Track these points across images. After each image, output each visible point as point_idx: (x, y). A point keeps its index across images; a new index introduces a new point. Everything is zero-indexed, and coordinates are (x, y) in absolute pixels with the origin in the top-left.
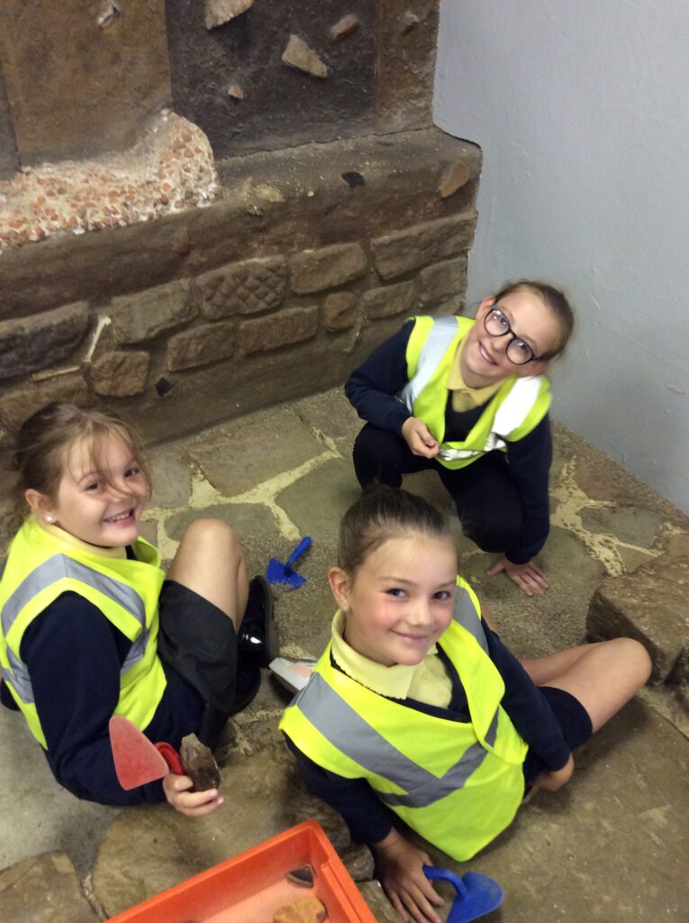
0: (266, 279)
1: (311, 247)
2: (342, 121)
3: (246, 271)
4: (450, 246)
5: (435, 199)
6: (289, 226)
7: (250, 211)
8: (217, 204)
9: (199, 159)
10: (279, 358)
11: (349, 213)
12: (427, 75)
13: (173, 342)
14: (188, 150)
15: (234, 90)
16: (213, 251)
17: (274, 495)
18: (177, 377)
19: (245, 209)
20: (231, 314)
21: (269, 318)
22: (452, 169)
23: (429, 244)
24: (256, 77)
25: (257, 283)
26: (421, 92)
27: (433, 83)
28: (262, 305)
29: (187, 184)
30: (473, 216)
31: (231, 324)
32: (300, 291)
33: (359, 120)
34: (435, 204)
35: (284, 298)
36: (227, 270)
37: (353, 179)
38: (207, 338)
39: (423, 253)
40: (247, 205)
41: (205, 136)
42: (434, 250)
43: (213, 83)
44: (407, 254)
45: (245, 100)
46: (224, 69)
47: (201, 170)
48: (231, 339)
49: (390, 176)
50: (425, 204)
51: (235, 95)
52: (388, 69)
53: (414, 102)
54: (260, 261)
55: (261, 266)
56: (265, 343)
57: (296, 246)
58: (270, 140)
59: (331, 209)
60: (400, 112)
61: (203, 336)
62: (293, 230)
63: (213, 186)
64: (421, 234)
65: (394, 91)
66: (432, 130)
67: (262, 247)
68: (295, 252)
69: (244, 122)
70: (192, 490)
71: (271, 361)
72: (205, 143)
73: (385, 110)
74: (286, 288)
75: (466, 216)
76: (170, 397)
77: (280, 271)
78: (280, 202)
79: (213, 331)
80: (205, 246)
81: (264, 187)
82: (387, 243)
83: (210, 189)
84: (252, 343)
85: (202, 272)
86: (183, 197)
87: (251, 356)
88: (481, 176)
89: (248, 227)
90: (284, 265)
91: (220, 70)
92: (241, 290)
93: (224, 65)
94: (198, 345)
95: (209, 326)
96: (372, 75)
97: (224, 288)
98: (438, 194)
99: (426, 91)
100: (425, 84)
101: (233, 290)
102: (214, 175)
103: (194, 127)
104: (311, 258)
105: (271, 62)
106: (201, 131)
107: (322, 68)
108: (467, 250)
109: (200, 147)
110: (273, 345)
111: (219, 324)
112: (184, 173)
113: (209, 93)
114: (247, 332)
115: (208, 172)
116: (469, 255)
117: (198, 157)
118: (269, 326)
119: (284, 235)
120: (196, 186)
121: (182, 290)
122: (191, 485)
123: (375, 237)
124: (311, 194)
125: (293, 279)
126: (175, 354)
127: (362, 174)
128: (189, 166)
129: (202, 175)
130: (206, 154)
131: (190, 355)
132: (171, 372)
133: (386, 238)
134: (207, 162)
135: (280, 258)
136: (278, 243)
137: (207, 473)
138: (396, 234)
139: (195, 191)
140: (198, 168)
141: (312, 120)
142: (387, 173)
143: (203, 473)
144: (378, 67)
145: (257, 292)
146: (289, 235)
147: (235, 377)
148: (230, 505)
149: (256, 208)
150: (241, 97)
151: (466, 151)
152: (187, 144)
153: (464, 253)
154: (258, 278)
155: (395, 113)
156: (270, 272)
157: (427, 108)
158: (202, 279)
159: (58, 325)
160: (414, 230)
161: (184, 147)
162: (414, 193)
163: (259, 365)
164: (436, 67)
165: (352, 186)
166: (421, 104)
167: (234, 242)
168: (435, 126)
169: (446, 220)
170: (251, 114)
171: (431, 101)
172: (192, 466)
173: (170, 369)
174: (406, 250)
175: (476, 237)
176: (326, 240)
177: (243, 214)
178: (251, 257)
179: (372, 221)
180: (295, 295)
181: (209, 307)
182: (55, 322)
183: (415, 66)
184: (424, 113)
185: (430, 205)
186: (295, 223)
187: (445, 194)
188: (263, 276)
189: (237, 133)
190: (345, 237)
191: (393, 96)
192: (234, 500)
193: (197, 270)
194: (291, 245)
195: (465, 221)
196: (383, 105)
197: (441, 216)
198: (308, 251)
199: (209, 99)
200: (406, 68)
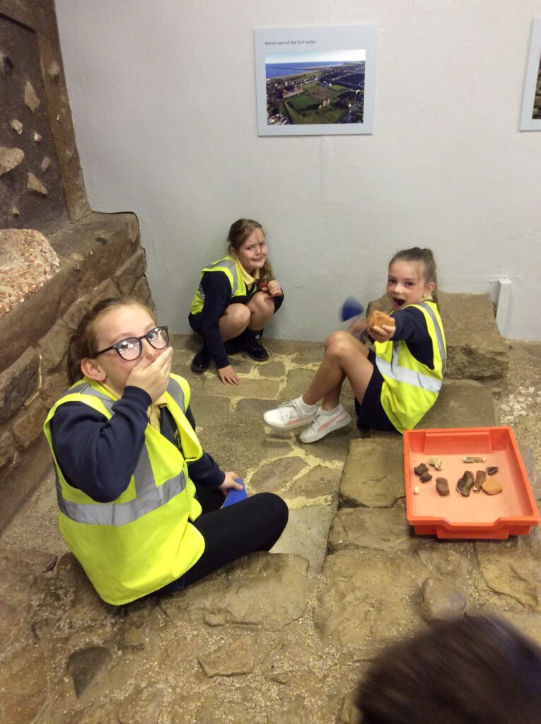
1: (97, 285)
2: (57, 219)
4: (139, 270)
5: (129, 245)
6: (88, 275)
7: (77, 269)
8: (62, 269)
9: (45, 245)
11: (104, 261)
12: (82, 185)
14: (37, 242)
15: (15, 211)
16: (67, 297)
19: (74, 268)
22: (130, 227)
23: (134, 271)
24: (21, 200)
26: (82, 194)
27: (85, 188)
29: (48, 261)
30: (143, 252)
33: (62, 216)
36: (73, 308)
37: (101, 241)
39: (133, 277)
40: (74, 266)
42: (136, 274)
43: (6, 208)
45: (20, 215)
46: (9, 199)
49: (113, 236)
50: (126, 249)
51: (16, 213)
52: (68, 184)
53: (81, 201)
54: (83, 299)
55: (85, 302)
57: (91, 286)
59: (99, 260)
60: (78, 208)
62: (90, 277)
63: (57, 259)
64: (130, 266)
65: (72, 196)
66: (94, 214)
67: (81, 290)
68: (92, 290)
72: (42, 236)
73: (72, 208)
75: (140, 251)
78: (83, 261)
80: (64, 296)
81: (74, 254)
82: (120, 275)
83: (57, 261)
85: (66, 312)
86: (50, 269)
88: (140, 228)
89: (76, 279)
90: (92, 298)
91: (7, 200)
93: (8, 196)
96: (61, 189)
97: (76, 320)
98: (130, 241)
99: (84, 193)
100: (83, 190)
102: (55, 253)
105: (24, 190)
107: (44, 189)
108: (144, 272)
109: (42, 239)
112: (44, 254)
115: (52, 252)
116: (146, 274)
120: (52, 261)
121: (61, 326)
123: (115, 273)
124: (92, 253)
127: (103, 237)
128: (44, 250)
129: (51, 254)
133: (118, 272)
134: (49, 246)
135: (87, 296)
136: (86, 287)
138: (122, 269)
139: (52, 264)
140: (49, 250)
141: (46, 221)
144: (63, 184)
146: (88, 281)
149: (78, 266)
150: (18, 213)
152: (35, 239)
155: (76, 209)
157: (87, 202)
158: (67, 317)
159: (29, 364)
160: (127, 265)
161: (33, 241)
162: (122, 244)
164: (84, 179)
165: (102, 245)
166: (84, 202)
167: (72, 290)
168: (95, 212)
169: (135, 256)
171: (87, 199)
174: (128, 277)
175: (147, 262)
176: (100, 279)
177: (74, 271)
178: (79, 297)
179: (112, 263)
182: (28, 363)
183: (76, 181)
184: (86, 206)
185: (128, 248)
186: (89, 273)
187: (133, 240)
190: (105, 276)
191: (73, 199)
193: (63, 313)
195: (141, 254)
196: (71, 205)
197: (132, 254)
198: (96, 288)
200: (73, 182)
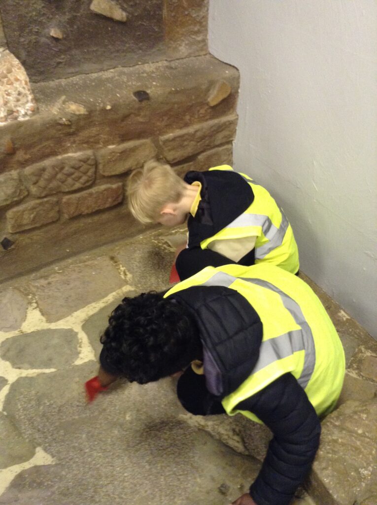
0: (80, 167)
1: (113, 144)
2: (140, 51)
3: (63, 163)
4: (220, 137)
5: (207, 107)
6: (94, 130)
7: (61, 122)
8: (34, 118)
9: (18, 86)
10: (96, 218)
11: (141, 119)
12: (203, 17)
13: (10, 214)
14: (9, 80)
15: (54, 32)
16: (35, 150)
17: (82, 322)
18: (17, 236)
19: (56, 121)
20: (55, 192)
21: (84, 193)
22: (217, 86)
23: (203, 138)
24: (71, 22)
25: (73, 170)
26: (199, 30)
27: (207, 23)
28: (78, 185)
29: (9, 105)
30: (235, 118)
31: (54, 199)
32: (106, 174)
33: (154, 50)
34: (206, 111)
35: (95, 179)
36: (48, 162)
37: (142, 95)
38: (38, 209)
39: (199, 144)
40: (57, 118)
41: (23, 69)
42: (207, 142)
43: (37, 27)
44: (186, 145)
45: (64, 39)
46: (45, 17)
47: (19, 94)
48: (57, 209)
49: (170, 93)
50: (199, 111)
51: (54, 36)
52: (173, 14)
53: (193, 37)
54: (74, 155)
55: (75, 159)
56: (83, 209)
57: (101, 143)
58: (86, 66)
59: (125, 117)
60: (184, 45)
61: (33, 208)
62: (97, 133)
63: (30, 105)
64: (196, 131)
65: (178, 30)
66: (208, 56)
67: (74, 145)
68: (101, 148)
69: (65, 55)
70: (26, 316)
71: (89, 220)
72: (23, 74)
73: (172, 43)
74: (95, 172)
75: (229, 118)
76: (13, 249)
77: (89, 162)
78: (84, 115)
79: (40, 204)
80: (28, 147)
81: (72, 104)
82: (171, 139)
83: (27, 108)
84: (73, 211)
85: (28, 165)
86: (6, 114)
87: (74, 218)
88: (239, 91)
89: (60, 133)
90: (92, 157)
91: (41, 18)
92: (59, 176)
93: (44, 14)
94: (30, 214)
95: (38, 201)
96: (162, 18)
97: (46, 175)
98: (208, 104)
99: (203, 29)
100: (202, 25)
101: (53, 177)
102: (30, 97)
103: (16, 62)
104: (113, 152)
105: (81, 11)
106: (20, 65)
107: (122, 15)
108: (232, 140)
109: (19, 77)
110: (90, 211)
111: (45, 199)
112: (6, 96)
113: (35, 35)
114: (68, 204)
115: (25, 95)
116: (234, 144)
117: (17, 85)
118: (85, 198)
119: (90, 137)
120: (16, 106)
121: (13, 179)
122: (26, 313)
123: (162, 135)
124: (109, 107)
125: (101, 167)
126: (13, 222)
127: (148, 91)
128: (9, 91)
129: (20, 97)
130: (23, 82)
131: (25, 222)
132: (11, 233)
133: (170, 135)
134: (24, 88)
135: (89, 152)
136: (87, 142)
137: (40, 302)
138: (178, 132)
139: (15, 110)
140: (17, 92)
141: (118, 51)
142: (168, 90)
143: (36, 303)
144: (165, 12)
145: (73, 176)
146: (95, 137)
147: (63, 232)
148: (49, 330)
149: (64, 119)
150: (60, 36)
151: (228, 72)
152: (9, 75)
153: (230, 142)
154: (73, 167)
155: (180, 45)
156: (82, 163)
157: (204, 41)
158: (28, 170)
160: (191, 130)
161: (6, 77)
162: (190, 104)
163: (81, 223)
164: (209, 11)
165: (141, 101)
166: (199, 38)
167: (50, 143)
168: (210, 54)
169: (215, 121)
170: (70, 49)
171: (206, 36)
172: (30, 297)
173: (11, 232)
174: (186, 143)
175: (237, 132)
176: (124, 138)
177: (55, 124)
178: (67, 153)
179: (158, 124)
180: (104, 177)
181: (35, 189)
183: (194, 11)
184: (202, 44)
185: (202, 111)
186: (98, 128)
187: (213, 104)
188: (77, 166)
189: (60, 63)
190: (139, 135)
191: (178, 32)
192: (53, 326)
193: (23, 164)
194: (97, 142)
195: (229, 121)
196: (171, 39)
197: (212, 118)
198: (111, 147)
199: (35, 39)
200: (186, 13)
